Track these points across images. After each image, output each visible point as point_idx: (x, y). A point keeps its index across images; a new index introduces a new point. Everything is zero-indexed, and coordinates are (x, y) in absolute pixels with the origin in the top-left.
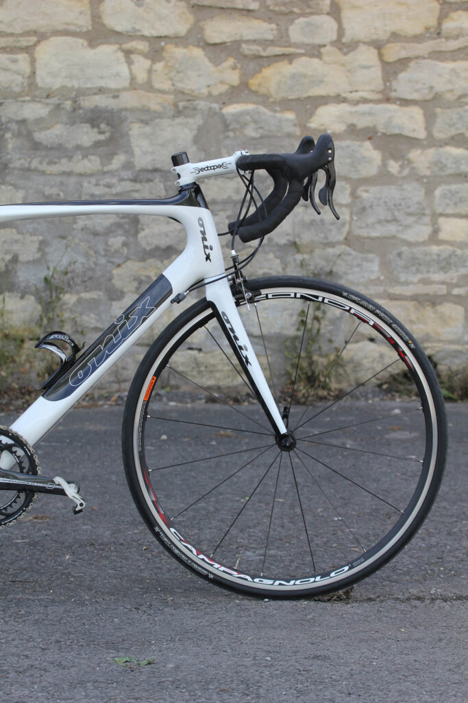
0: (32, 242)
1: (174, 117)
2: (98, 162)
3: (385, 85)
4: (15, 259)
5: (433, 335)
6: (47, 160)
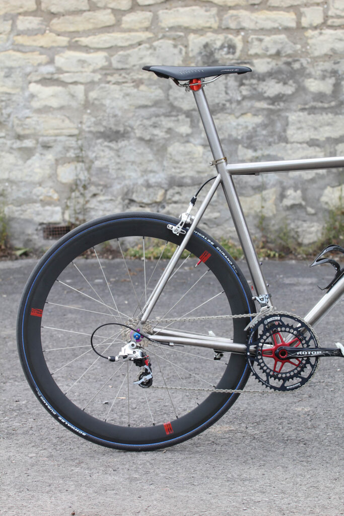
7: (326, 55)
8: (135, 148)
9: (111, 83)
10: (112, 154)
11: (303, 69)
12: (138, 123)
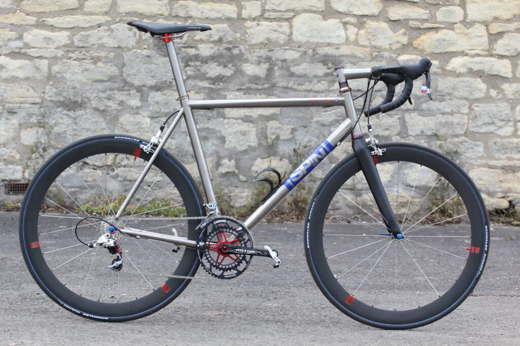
0: (288, 128)
1: (370, 61)
2: (327, 84)
3: (490, 47)
4: (278, 138)
5: (513, 189)
6: (298, 83)
7: (262, 43)
8: (90, 118)
9: (72, 59)
10: (70, 121)
11: (241, 54)
12: (94, 95)
